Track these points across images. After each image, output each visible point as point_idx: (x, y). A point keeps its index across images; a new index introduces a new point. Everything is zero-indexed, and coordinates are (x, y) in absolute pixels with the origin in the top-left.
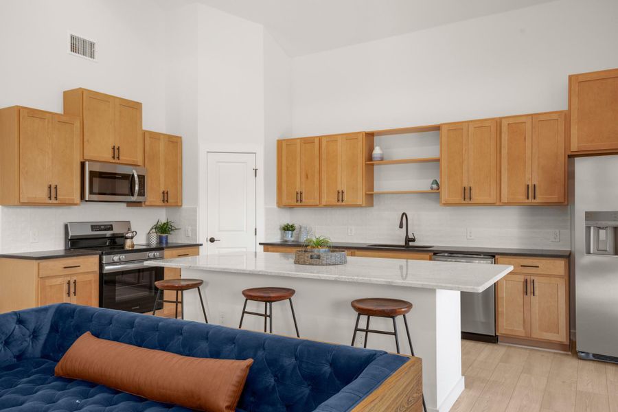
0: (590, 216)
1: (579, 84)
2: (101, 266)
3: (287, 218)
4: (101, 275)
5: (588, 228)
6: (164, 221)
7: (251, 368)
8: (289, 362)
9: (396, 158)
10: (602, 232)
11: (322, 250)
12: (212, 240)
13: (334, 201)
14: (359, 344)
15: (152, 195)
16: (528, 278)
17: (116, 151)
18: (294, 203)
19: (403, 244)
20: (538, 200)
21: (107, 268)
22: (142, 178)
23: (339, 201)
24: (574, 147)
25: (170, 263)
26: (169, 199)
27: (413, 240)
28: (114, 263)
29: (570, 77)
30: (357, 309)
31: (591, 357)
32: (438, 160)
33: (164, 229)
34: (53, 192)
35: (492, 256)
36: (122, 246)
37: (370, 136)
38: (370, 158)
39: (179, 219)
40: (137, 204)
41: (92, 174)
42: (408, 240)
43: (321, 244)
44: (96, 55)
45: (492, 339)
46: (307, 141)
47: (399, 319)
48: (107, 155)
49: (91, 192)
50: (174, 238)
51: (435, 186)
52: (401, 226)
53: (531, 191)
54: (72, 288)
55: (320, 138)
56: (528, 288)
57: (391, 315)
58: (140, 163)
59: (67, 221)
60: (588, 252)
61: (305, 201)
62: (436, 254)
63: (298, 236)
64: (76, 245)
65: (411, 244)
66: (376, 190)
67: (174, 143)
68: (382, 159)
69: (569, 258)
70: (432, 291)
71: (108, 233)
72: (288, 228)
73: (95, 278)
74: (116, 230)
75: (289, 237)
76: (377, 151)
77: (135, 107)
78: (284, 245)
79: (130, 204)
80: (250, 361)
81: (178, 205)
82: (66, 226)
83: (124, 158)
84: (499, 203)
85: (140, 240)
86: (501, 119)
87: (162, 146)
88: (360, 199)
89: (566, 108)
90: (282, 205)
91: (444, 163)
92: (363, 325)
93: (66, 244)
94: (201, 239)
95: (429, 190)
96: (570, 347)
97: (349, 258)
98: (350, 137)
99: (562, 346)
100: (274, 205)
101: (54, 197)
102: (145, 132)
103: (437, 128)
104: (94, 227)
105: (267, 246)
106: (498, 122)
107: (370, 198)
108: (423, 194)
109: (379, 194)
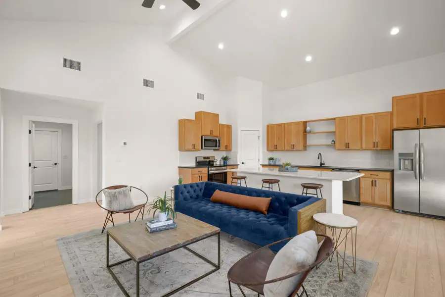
0: (400, 155)
1: (396, 101)
2: (208, 172)
3: (271, 155)
4: (208, 174)
5: (400, 160)
6: (225, 156)
7: (271, 200)
8: (283, 199)
9: (317, 131)
10: (406, 161)
11: (289, 167)
12: (243, 163)
13: (290, 148)
14: (304, 195)
15: (222, 147)
16: (374, 180)
17: (211, 131)
18: (274, 149)
19: (319, 165)
20: (379, 148)
21: (210, 172)
22: (219, 141)
23: (292, 148)
24: (395, 126)
25: (229, 170)
26: (228, 148)
27: (324, 164)
28: (212, 170)
29: (393, 98)
30: (303, 186)
31: (401, 211)
32: (335, 132)
33: (225, 159)
34: (194, 146)
35: (358, 170)
36: (213, 165)
37: (305, 123)
38: (305, 131)
39: (231, 155)
40: (218, 150)
41: (205, 140)
42: (321, 164)
43: (288, 164)
44: (205, 99)
45: (358, 204)
46: (279, 125)
47: (318, 190)
48: (209, 133)
49: (204, 146)
50: (229, 162)
51: (333, 142)
52: (318, 158)
53: (375, 144)
54: (201, 178)
55: (284, 124)
56: (374, 184)
57: (316, 188)
58: (218, 136)
59: (196, 156)
60: (400, 169)
61: (278, 149)
62: (334, 169)
63: (275, 162)
64: (199, 164)
65: (323, 165)
66: (308, 144)
67: (229, 127)
68: (310, 132)
69: (392, 172)
70: (331, 181)
71: (208, 160)
72: (271, 159)
73: (206, 175)
74: (211, 159)
75: (272, 162)
76: (308, 129)
77: (217, 116)
78: (270, 165)
79: (215, 150)
80: (271, 198)
81: (230, 150)
82: (196, 158)
83: (214, 134)
84: (361, 149)
85: (218, 163)
86: (362, 115)
87: (225, 129)
88: (301, 147)
89: (391, 110)
90: (268, 150)
91: (337, 133)
92: (305, 191)
93: (196, 164)
94: (239, 163)
95: (330, 144)
96: (392, 208)
97: (298, 170)
98: (297, 123)
99: (388, 207)
100: (266, 150)
101: (194, 148)
102: (220, 125)
103: (334, 119)
104: (205, 158)
105: (263, 166)
106: (361, 117)
107: (305, 147)
108: (328, 146)
109: (309, 146)
